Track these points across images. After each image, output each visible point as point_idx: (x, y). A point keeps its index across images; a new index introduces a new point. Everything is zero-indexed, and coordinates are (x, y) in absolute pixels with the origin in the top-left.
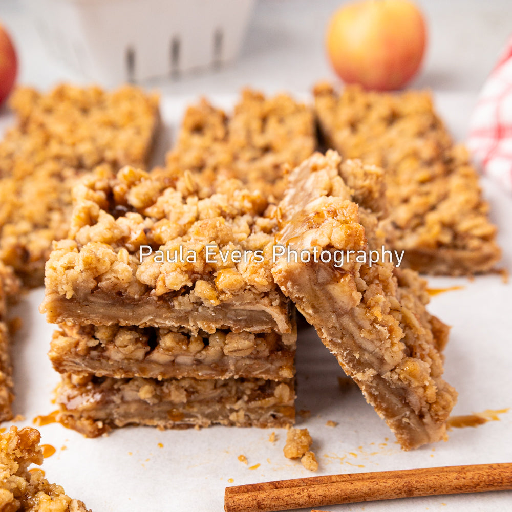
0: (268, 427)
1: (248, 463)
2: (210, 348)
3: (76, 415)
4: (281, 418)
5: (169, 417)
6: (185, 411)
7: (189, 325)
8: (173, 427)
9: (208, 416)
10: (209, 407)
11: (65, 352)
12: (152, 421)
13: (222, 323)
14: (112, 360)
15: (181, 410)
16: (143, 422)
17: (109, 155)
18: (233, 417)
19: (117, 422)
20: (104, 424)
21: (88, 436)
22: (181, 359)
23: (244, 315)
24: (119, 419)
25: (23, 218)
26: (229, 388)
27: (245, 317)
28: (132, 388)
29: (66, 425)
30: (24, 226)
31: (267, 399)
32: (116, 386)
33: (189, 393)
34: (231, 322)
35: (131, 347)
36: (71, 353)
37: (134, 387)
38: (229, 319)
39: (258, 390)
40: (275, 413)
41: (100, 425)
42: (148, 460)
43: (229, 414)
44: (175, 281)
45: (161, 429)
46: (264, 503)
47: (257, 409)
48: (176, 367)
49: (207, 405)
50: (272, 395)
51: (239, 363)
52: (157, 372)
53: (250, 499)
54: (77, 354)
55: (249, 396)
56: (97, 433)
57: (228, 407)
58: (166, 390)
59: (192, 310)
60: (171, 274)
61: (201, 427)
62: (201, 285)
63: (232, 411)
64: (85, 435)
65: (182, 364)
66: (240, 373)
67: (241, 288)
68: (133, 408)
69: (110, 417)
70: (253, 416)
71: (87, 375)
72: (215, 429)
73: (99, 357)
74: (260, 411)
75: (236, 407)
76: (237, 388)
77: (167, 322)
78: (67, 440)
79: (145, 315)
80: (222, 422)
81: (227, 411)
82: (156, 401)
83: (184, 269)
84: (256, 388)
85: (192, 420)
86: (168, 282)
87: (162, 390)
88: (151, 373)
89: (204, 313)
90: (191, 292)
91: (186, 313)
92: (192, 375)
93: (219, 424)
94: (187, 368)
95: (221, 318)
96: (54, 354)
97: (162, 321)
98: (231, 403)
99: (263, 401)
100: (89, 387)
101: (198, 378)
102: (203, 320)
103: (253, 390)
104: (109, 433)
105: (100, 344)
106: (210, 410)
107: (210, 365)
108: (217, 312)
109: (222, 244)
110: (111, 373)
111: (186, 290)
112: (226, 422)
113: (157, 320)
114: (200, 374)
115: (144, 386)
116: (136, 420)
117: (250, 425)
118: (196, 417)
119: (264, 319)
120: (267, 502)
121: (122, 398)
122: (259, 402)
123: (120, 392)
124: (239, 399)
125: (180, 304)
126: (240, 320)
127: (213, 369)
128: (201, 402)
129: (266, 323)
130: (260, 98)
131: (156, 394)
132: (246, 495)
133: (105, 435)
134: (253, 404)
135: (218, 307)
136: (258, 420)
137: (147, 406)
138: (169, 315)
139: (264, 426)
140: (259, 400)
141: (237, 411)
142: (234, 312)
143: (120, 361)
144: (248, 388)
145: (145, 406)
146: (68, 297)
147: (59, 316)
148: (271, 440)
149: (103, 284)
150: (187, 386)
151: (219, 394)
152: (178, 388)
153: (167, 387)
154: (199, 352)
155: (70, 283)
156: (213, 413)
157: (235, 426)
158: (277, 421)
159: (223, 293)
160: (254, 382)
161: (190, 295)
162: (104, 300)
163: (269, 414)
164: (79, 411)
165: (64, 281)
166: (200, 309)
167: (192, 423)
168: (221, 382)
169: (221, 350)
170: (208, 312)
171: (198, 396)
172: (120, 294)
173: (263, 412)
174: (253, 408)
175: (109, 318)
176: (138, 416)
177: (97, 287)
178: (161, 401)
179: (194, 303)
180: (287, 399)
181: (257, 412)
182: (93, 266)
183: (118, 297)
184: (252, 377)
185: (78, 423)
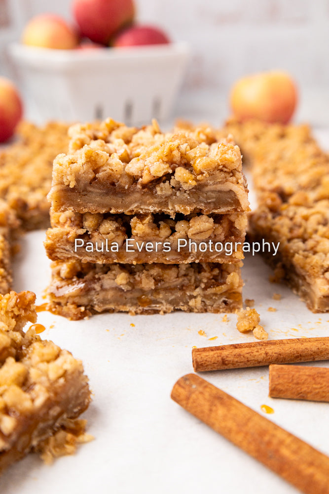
0: (220, 313)
1: (207, 336)
3: (63, 302)
4: (231, 304)
5: (139, 304)
6: (153, 298)
7: (168, 209)
8: (142, 313)
9: (171, 302)
10: (173, 294)
11: (58, 239)
12: (125, 307)
13: (195, 206)
15: (150, 297)
16: (118, 308)
18: (192, 303)
19: (97, 308)
20: (86, 309)
21: (72, 319)
24: (98, 305)
26: (189, 277)
27: (214, 200)
28: (110, 277)
29: (54, 313)
31: (220, 286)
32: (97, 276)
33: (157, 281)
34: (203, 205)
35: (112, 235)
36: (63, 240)
37: (112, 276)
38: (201, 202)
39: (213, 279)
40: (226, 300)
41: (83, 309)
42: (122, 335)
43: (189, 300)
44: (159, 169)
45: (132, 314)
46: (228, 359)
47: (211, 296)
49: (171, 293)
50: (225, 283)
52: (132, 258)
53: (216, 355)
54: (67, 241)
55: (205, 283)
56: (79, 316)
57: (188, 293)
58: (138, 279)
59: (171, 195)
60: (155, 163)
61: (165, 312)
62: (180, 170)
63: (192, 297)
64: (70, 318)
66: (200, 258)
67: (215, 168)
69: (91, 303)
70: (208, 302)
71: (74, 261)
72: (177, 314)
74: (214, 298)
75: (195, 294)
76: (196, 278)
77: (150, 208)
78: (55, 322)
79: (131, 204)
80: (182, 308)
81: (187, 298)
82: (130, 288)
83: (165, 159)
84: (211, 277)
85: (158, 306)
86: (152, 170)
87: (135, 278)
88: (128, 259)
89: (181, 197)
90: (172, 177)
91: (166, 197)
92: (161, 261)
93: (180, 310)
95: (194, 201)
96: (50, 242)
97: (146, 208)
98: (190, 291)
99: (217, 288)
100: (75, 279)
101: (165, 263)
102: (180, 204)
103: (208, 279)
104: (90, 317)
105: (87, 231)
106: (173, 297)
108: (191, 196)
109: (193, 148)
110: (94, 259)
111: (168, 177)
112: (185, 308)
113: (142, 207)
114: (167, 259)
115: (120, 274)
116: (112, 306)
117: (206, 311)
118: (162, 303)
119: (230, 200)
120: (231, 358)
121: (102, 286)
122: (214, 289)
123: (100, 281)
124: (196, 287)
125: (162, 190)
126: (210, 203)
127: (178, 254)
128: (166, 289)
129: (230, 204)
131: (129, 282)
132: (212, 353)
133: (86, 318)
134: (210, 291)
135: (194, 190)
136: (212, 306)
137: (122, 293)
138: (152, 201)
139: (217, 311)
140: (214, 287)
141: (195, 297)
142: (205, 195)
144: (205, 277)
145: (120, 293)
146: (71, 186)
147: (62, 205)
148: (224, 321)
149: (100, 175)
150: (155, 274)
151: (181, 282)
152: (147, 276)
153: (139, 276)
154: (168, 237)
155: (73, 175)
156: (175, 299)
157: (193, 312)
158: (228, 307)
159: (202, 173)
160: (209, 272)
161: (171, 181)
162: (100, 189)
163: (222, 300)
164: (65, 297)
165: (69, 173)
166: (178, 193)
167: (158, 309)
168: (182, 272)
169: (185, 235)
170: (184, 196)
171: (164, 284)
172: (113, 184)
173: (217, 298)
174: (209, 295)
175: (103, 206)
176: (114, 303)
177: (95, 178)
178: (133, 288)
179: (173, 187)
180: (237, 285)
181: (211, 298)
182: (93, 158)
183: (111, 186)
184: (210, 261)
185: (65, 308)
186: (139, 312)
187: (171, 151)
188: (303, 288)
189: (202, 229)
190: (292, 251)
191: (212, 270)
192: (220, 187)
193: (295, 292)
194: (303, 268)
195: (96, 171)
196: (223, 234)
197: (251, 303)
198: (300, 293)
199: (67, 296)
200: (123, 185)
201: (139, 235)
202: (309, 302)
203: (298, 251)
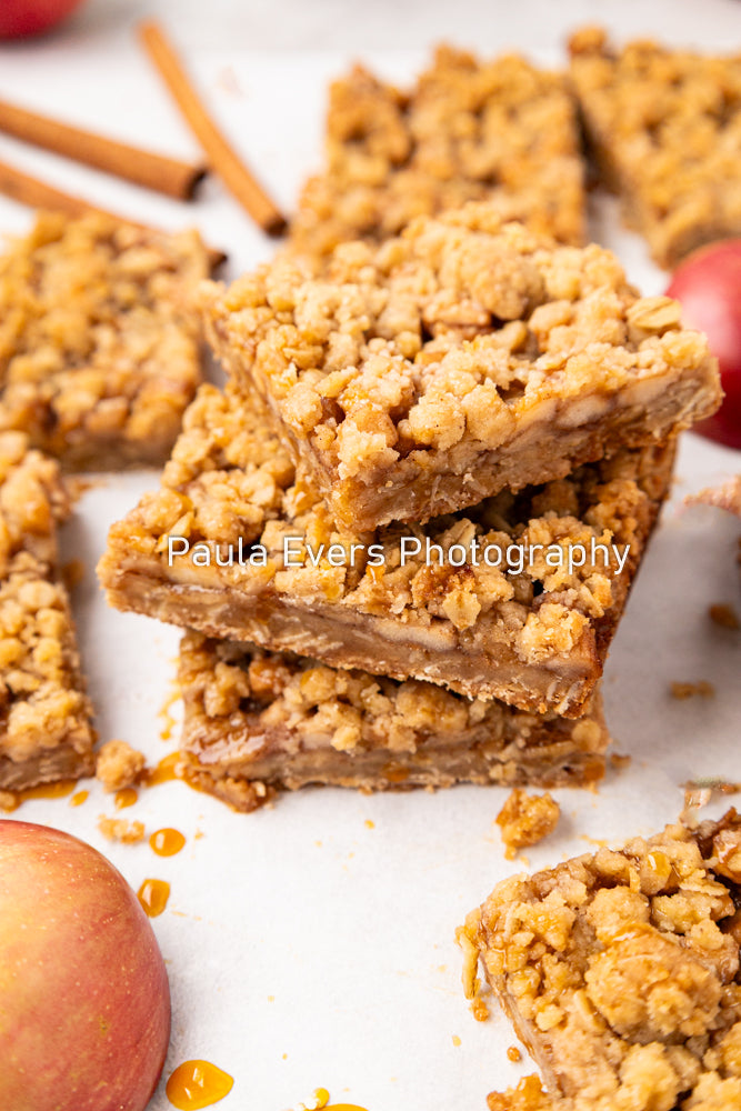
0: (557, 787)
3: (217, 773)
4: (580, 772)
5: (382, 774)
6: (413, 764)
8: (387, 789)
9: (450, 771)
10: (454, 758)
12: (350, 780)
15: (405, 762)
16: (334, 781)
18: (495, 773)
19: (289, 782)
20: (267, 787)
21: (238, 810)
24: (292, 778)
26: (490, 725)
29: (196, 786)
31: (559, 745)
32: (289, 725)
33: (422, 738)
37: (324, 728)
39: (542, 728)
40: (571, 765)
41: (261, 790)
43: (489, 767)
45: (366, 792)
47: (538, 760)
49: (451, 754)
50: (567, 736)
55: (527, 740)
57: (488, 756)
58: (380, 732)
61: (436, 787)
63: (495, 762)
68: (319, 761)
69: (278, 774)
70: (530, 771)
72: (462, 792)
74: (544, 763)
75: (503, 756)
76: (506, 725)
78: (202, 816)
80: (474, 779)
81: (486, 763)
82: (362, 750)
84: (541, 725)
85: (422, 777)
87: (372, 731)
93: (468, 783)
98: (493, 751)
99: (552, 747)
100: (237, 721)
103: (534, 729)
104: (274, 801)
106: (455, 762)
112: (482, 779)
115: (344, 728)
116: (323, 779)
117: (525, 783)
118: (431, 773)
121: (301, 746)
122: (545, 749)
123: (298, 736)
124: (507, 742)
128: (439, 750)
131: (362, 739)
133: (267, 806)
134: (533, 753)
136: (539, 776)
137: (345, 758)
139: (549, 784)
140: (545, 745)
141: (504, 763)
144: (525, 725)
145: (340, 759)
150: (419, 726)
151: (474, 737)
152: (401, 729)
153: (382, 726)
156: (460, 766)
157: (497, 785)
158: (573, 777)
160: (536, 718)
163: (560, 767)
164: (222, 766)
167: (421, 781)
168: (478, 715)
171: (435, 742)
173: (550, 764)
174: (533, 759)
176: (327, 772)
178: (369, 750)
180: (596, 746)
181: (538, 764)
185: (220, 786)
199: (226, 764)
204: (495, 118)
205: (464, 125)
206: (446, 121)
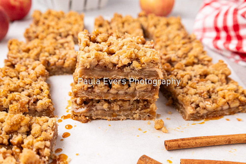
1: (142, 131)
2: (131, 87)
3: (79, 115)
4: (151, 116)
5: (112, 116)
6: (118, 114)
7: (128, 77)
8: (113, 120)
9: (125, 116)
10: (127, 112)
11: (79, 89)
12: (106, 117)
13: (140, 77)
14: (96, 92)
15: (117, 113)
16: (102, 118)
17: (71, 33)
18: (134, 116)
19: (93, 118)
21: (83, 122)
22: (120, 92)
23: (148, 73)
24: (94, 117)
25: (46, 51)
26: (134, 105)
27: (148, 74)
28: (100, 105)
29: (74, 119)
30: (47, 54)
32: (94, 104)
33: (120, 107)
34: (143, 76)
35: (103, 88)
36: (82, 89)
37: (101, 104)
38: (142, 75)
39: (144, 106)
40: (149, 115)
41: (88, 118)
42: (106, 130)
44: (126, 61)
45: (109, 120)
48: (118, 95)
50: (149, 108)
51: (140, 93)
52: (111, 97)
54: (84, 90)
55: (141, 108)
56: (86, 121)
57: (133, 112)
58: (112, 106)
59: (130, 72)
60: (124, 59)
61: (123, 120)
62: (135, 62)
63: (135, 113)
65: (120, 94)
66: (140, 98)
67: (150, 62)
69: (91, 115)
70: (141, 116)
72: (128, 120)
73: (91, 91)
74: (144, 114)
75: (136, 112)
76: (137, 105)
78: (75, 124)
79: (112, 75)
80: (130, 118)
81: (133, 114)
82: (108, 110)
83: (129, 57)
84: (144, 105)
85: (120, 117)
86: (123, 62)
87: (111, 105)
88: (109, 98)
89: (134, 73)
90: (131, 65)
91: (128, 73)
92: (123, 98)
93: (129, 119)
94: (122, 95)
95: (140, 75)
96: (75, 90)
97: (119, 77)
98: (134, 111)
99: (146, 110)
100: (83, 105)
101: (125, 99)
103: (142, 106)
104: (90, 121)
105: (92, 86)
106: (127, 113)
107: (130, 94)
108: (139, 72)
109: (139, 50)
110: (95, 97)
111: (129, 64)
112: (132, 118)
113: (117, 77)
114: (126, 98)
115: (105, 104)
116: (100, 117)
117: (140, 119)
118: (122, 116)
119: (154, 74)
121: (96, 109)
123: (95, 106)
124: (137, 109)
125: (126, 70)
126: (146, 75)
127: (131, 96)
128: (124, 110)
129: (155, 76)
130: (121, 17)
131: (109, 107)
134: (143, 111)
135: (140, 70)
136: (143, 117)
138: (122, 74)
139: (145, 119)
140: (144, 109)
141: (136, 114)
142: (144, 72)
143: (99, 93)
144: (141, 105)
145: (104, 112)
146: (88, 68)
147: (83, 75)
148: (148, 124)
149: (101, 63)
150: (120, 104)
151: (131, 107)
152: (116, 105)
153: (113, 104)
154: (127, 89)
155: (89, 63)
156: (127, 114)
157: (135, 119)
158: (150, 118)
159: (144, 64)
160: (143, 103)
161: (131, 66)
162: (100, 69)
163: (147, 115)
164: (80, 113)
165: (87, 62)
166: (133, 71)
167: (120, 118)
168: (131, 103)
169: (135, 88)
170: (136, 72)
171: (123, 108)
172: (105, 67)
173: (145, 114)
174: (142, 113)
175: (100, 76)
176: (101, 115)
177: (98, 64)
178: (110, 110)
179: (131, 69)
180: (154, 109)
181: (143, 114)
182: (98, 56)
183: (105, 68)
184: (144, 99)
185: (79, 118)
186: (112, 119)
187: (131, 54)
188: (181, 109)
189: (142, 86)
190: (177, 93)
191: (144, 102)
192: (151, 69)
193: (177, 111)
194: (182, 101)
195: (98, 61)
196: (151, 88)
197: (159, 116)
198: (180, 111)
199: (81, 112)
200: (110, 67)
201: (115, 88)
202: (184, 115)
203: (180, 93)
204: (126, 25)
205: (120, 25)
206: (117, 25)
